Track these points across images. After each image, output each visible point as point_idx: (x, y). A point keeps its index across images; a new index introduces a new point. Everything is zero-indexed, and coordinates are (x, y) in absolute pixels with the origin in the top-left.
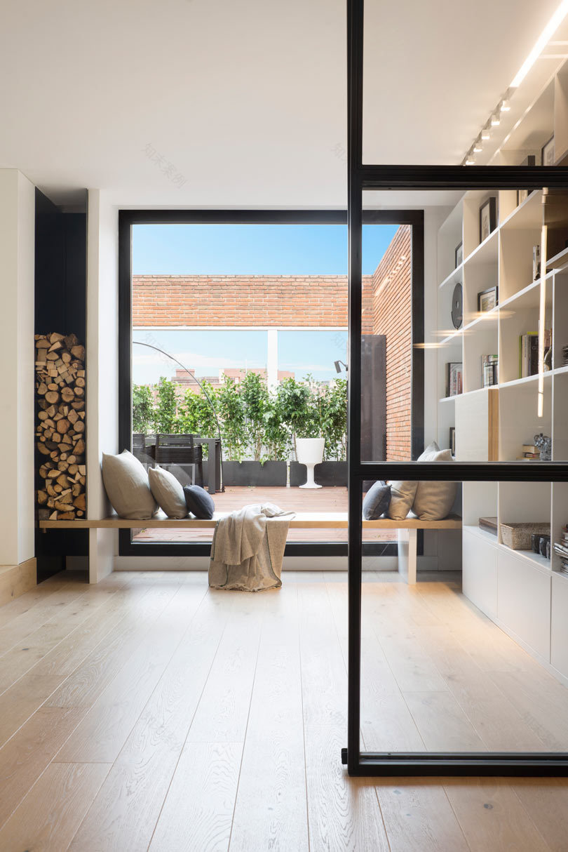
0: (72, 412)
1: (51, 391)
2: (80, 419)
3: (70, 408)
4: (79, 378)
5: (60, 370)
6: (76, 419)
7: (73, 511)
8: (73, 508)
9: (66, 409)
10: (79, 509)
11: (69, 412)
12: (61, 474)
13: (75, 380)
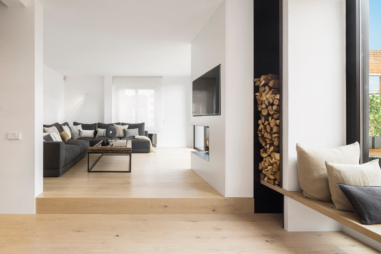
0: (273, 120)
1: (264, 108)
2: (276, 125)
3: (272, 118)
4: (276, 100)
5: (267, 96)
6: (274, 125)
7: (273, 179)
8: (273, 178)
9: (270, 118)
10: (276, 180)
11: (271, 120)
12: (267, 156)
13: (273, 101)
